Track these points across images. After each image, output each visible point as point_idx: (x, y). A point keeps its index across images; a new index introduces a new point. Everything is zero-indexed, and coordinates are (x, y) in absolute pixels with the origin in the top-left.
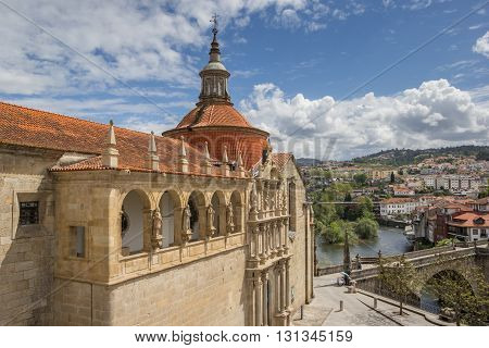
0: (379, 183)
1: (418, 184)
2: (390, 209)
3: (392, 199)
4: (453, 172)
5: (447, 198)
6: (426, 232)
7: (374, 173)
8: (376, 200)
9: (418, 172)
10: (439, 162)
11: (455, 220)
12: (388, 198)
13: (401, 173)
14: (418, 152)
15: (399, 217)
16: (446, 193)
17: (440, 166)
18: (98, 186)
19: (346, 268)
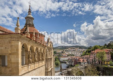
0: (59, 53)
1: (68, 54)
2: (62, 59)
3: (62, 57)
4: (74, 51)
5: (74, 57)
6: (72, 63)
7: (58, 51)
8: (59, 57)
9: (67, 51)
10: (72, 49)
11: (78, 61)
12: (61, 56)
13: (64, 51)
14: (67, 47)
15: (64, 61)
16: (74, 55)
17: (72, 50)
18: (13, 40)
19: (61, 71)
